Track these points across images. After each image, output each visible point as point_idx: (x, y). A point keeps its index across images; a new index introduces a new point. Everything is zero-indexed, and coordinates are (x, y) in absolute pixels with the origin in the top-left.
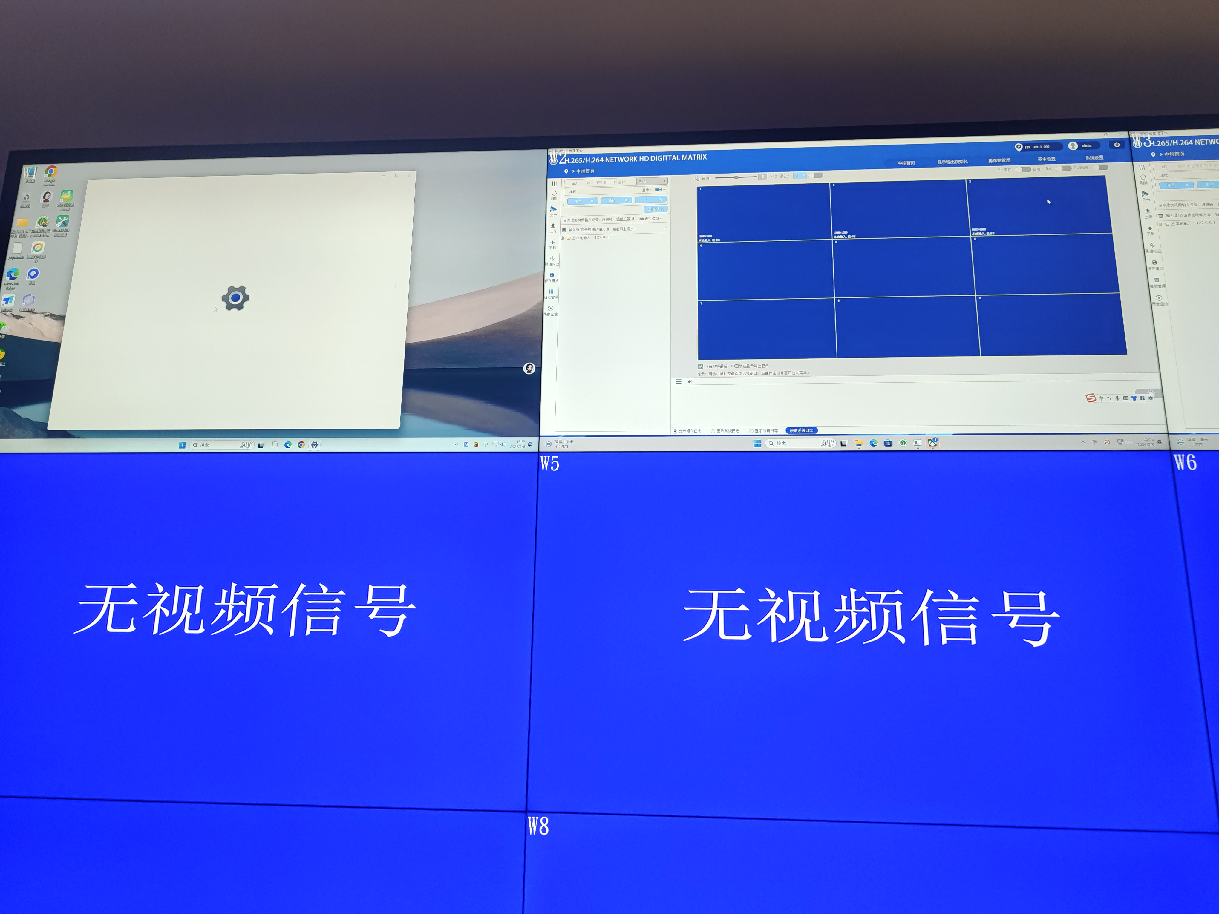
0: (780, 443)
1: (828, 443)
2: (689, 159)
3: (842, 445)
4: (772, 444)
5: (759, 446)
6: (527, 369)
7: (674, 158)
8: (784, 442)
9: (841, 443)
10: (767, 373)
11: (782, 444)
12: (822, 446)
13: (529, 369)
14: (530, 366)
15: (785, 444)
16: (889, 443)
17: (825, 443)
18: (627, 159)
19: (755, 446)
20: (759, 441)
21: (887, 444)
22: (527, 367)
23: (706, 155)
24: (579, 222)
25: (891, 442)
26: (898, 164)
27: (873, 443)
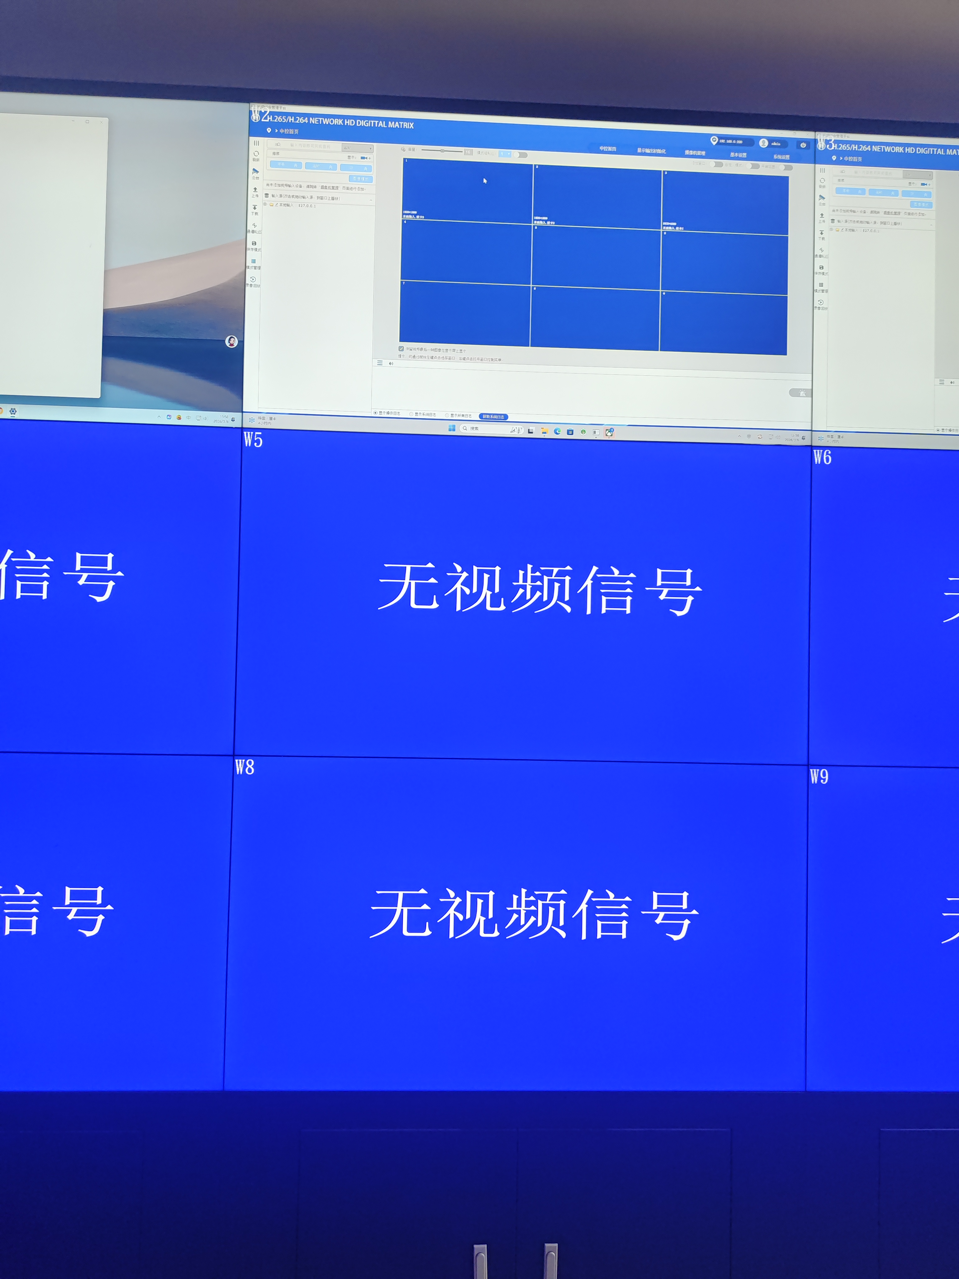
0: (473, 428)
1: (516, 430)
2: (395, 127)
3: (529, 432)
4: (466, 429)
5: (454, 430)
6: (229, 342)
7: (381, 124)
8: (476, 428)
9: (529, 430)
10: (464, 359)
11: (475, 429)
12: (511, 432)
13: (232, 342)
14: (232, 339)
15: (478, 429)
16: (571, 431)
17: (514, 429)
18: (332, 122)
19: (450, 430)
20: (454, 426)
21: (569, 433)
22: (230, 340)
23: (413, 123)
24: (282, 188)
25: (572, 431)
26: (600, 149)
27: (557, 431)
